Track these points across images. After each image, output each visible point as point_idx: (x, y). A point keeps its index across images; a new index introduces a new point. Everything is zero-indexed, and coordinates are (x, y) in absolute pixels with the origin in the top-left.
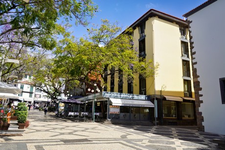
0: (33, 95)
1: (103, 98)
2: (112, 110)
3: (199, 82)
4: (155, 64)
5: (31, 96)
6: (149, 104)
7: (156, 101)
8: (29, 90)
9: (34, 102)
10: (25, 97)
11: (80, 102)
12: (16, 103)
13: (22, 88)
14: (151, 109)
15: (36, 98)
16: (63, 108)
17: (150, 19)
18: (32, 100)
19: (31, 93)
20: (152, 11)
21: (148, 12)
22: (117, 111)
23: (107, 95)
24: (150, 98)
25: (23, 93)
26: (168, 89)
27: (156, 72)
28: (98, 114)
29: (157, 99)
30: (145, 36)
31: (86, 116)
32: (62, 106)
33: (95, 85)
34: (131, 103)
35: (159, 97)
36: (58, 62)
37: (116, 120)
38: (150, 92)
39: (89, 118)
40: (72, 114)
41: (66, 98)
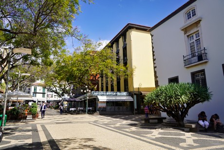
0: (46, 95)
1: (92, 96)
2: (100, 105)
3: (158, 81)
4: (133, 67)
5: (43, 96)
6: (129, 99)
7: (135, 96)
8: (41, 91)
9: (47, 101)
10: (39, 97)
11: (78, 100)
12: (30, 104)
13: (35, 89)
14: (132, 103)
15: (48, 98)
16: (66, 105)
17: (130, 30)
18: (45, 100)
19: (44, 94)
20: (130, 25)
21: (126, 26)
22: (104, 105)
23: (96, 94)
24: (131, 94)
25: (37, 94)
26: (143, 86)
27: (134, 74)
28: (91, 108)
29: (135, 94)
30: (126, 44)
31: (82, 111)
32: (66, 104)
33: (86, 87)
34: (120, 98)
35: (137, 93)
36: (59, 71)
37: (104, 112)
38: (131, 90)
39: (84, 112)
40: (73, 109)
41: (69, 97)
